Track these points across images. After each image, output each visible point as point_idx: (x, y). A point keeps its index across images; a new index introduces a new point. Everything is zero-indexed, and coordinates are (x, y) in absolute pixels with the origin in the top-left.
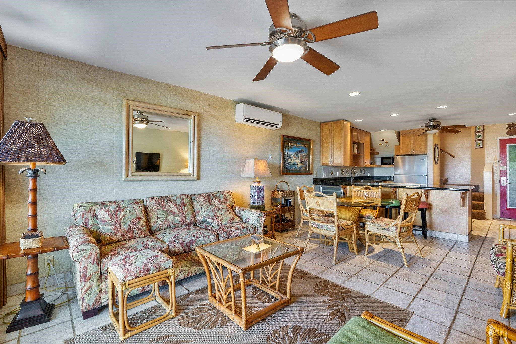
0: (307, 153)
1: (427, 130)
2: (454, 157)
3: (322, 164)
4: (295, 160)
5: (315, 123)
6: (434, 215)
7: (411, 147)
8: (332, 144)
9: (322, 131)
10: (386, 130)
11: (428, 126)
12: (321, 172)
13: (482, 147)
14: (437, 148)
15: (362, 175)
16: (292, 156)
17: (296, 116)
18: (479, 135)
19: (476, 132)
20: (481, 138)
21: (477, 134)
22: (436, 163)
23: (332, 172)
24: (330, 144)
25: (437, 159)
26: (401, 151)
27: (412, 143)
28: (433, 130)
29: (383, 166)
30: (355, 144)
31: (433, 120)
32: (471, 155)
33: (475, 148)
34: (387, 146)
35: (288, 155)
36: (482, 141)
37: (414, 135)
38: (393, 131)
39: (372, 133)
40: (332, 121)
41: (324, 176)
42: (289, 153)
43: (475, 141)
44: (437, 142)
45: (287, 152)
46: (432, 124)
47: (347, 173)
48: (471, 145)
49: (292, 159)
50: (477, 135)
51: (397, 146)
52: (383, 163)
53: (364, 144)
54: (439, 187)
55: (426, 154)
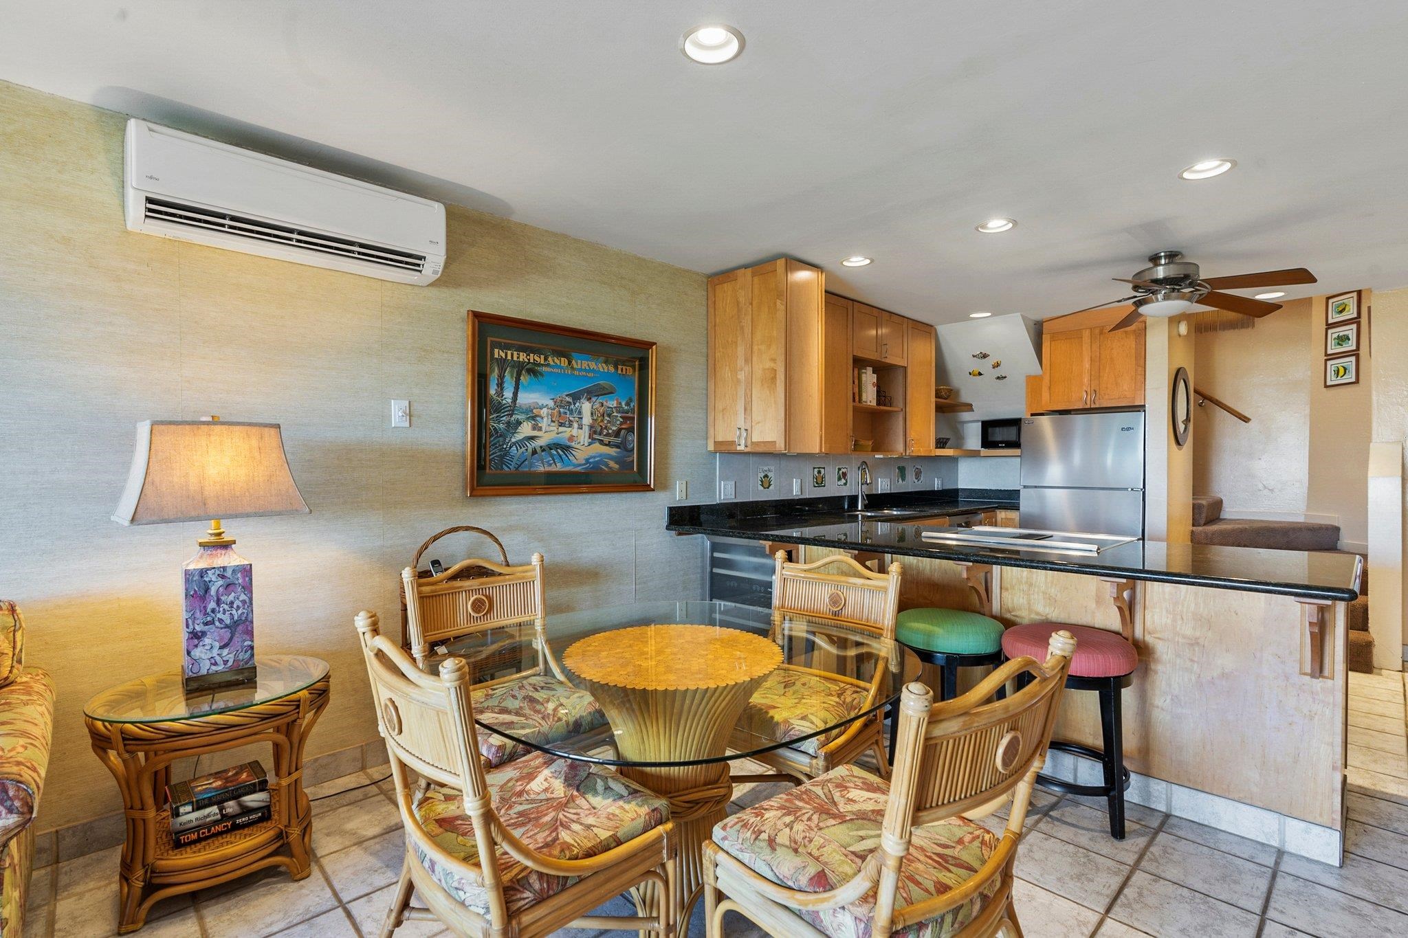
0: (631, 400)
1: (1140, 303)
2: (1246, 420)
3: (711, 447)
4: (561, 429)
5: (676, 274)
6: (1162, 702)
7: (1086, 380)
8: (746, 361)
9: (711, 310)
10: (989, 314)
11: (1146, 287)
12: (713, 480)
13: (1353, 380)
14: (1181, 385)
15: (911, 484)
16: (544, 412)
17: (565, 236)
18: (1341, 334)
19: (1329, 326)
20: (1351, 345)
21: (1334, 333)
22: (1178, 443)
23: (766, 476)
24: (741, 362)
25: (1181, 427)
26: (1045, 395)
27: (1087, 365)
28: (1166, 298)
29: (984, 452)
30: (870, 370)
31: (1166, 257)
32: (1307, 411)
33: (1326, 386)
34: (998, 378)
35: (513, 408)
36: (1353, 359)
37: (1097, 331)
38: (1017, 317)
39: (943, 330)
40: (746, 267)
41: (724, 492)
42: (519, 395)
43: (1326, 360)
44: (1185, 360)
45: (508, 394)
46: (1161, 272)
47: (839, 479)
48: (1309, 373)
49: (544, 424)
50: (1335, 336)
51: (1035, 377)
52: (987, 443)
53: (905, 368)
54: (1189, 572)
55: (1141, 408)
